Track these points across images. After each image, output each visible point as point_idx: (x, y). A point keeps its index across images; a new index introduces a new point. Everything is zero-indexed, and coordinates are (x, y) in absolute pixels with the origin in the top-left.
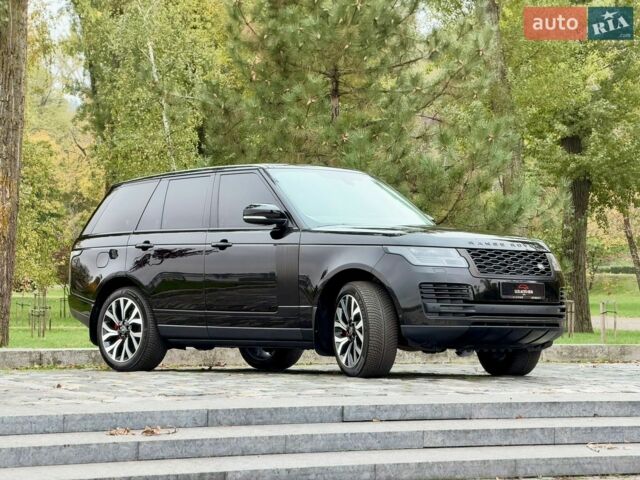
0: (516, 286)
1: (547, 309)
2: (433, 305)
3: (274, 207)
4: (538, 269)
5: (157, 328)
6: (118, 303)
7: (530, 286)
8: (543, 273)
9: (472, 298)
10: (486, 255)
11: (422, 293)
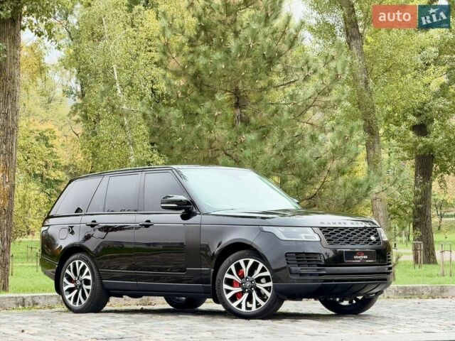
0: (355, 253)
1: (378, 269)
2: (295, 268)
3: (183, 198)
4: (371, 240)
5: (102, 283)
6: (74, 264)
7: (365, 253)
8: (374, 243)
9: (323, 263)
10: (333, 232)
11: (287, 260)
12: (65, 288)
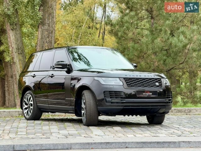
0: (144, 92)
1: (159, 100)
2: (109, 99)
4: (155, 85)
6: (27, 96)
8: (158, 86)
10: (132, 80)
12: (24, 108)
